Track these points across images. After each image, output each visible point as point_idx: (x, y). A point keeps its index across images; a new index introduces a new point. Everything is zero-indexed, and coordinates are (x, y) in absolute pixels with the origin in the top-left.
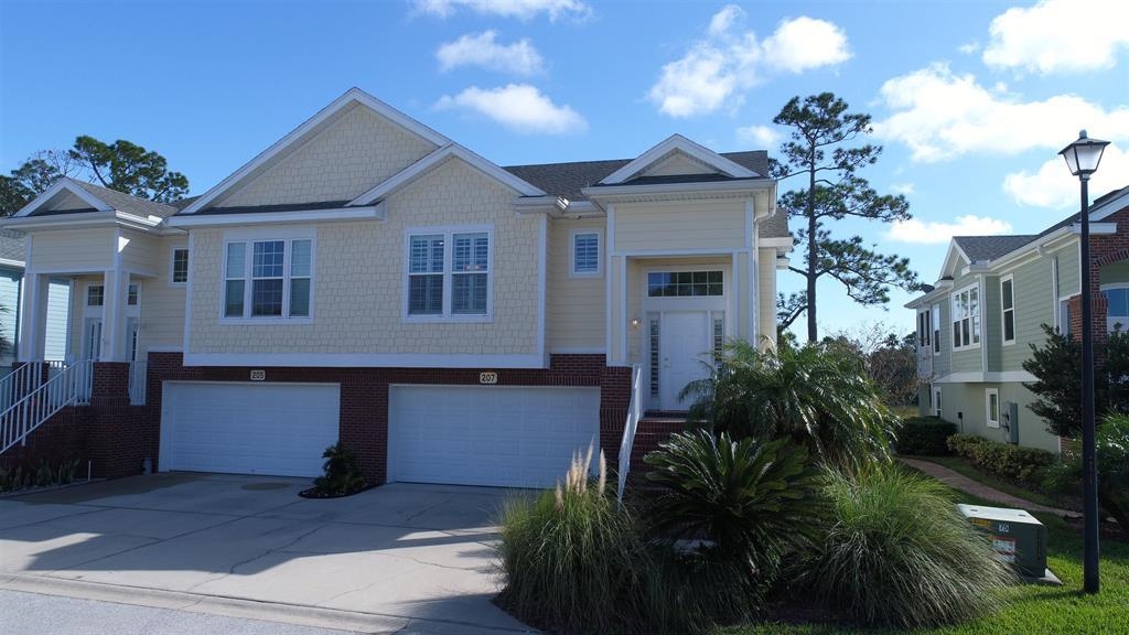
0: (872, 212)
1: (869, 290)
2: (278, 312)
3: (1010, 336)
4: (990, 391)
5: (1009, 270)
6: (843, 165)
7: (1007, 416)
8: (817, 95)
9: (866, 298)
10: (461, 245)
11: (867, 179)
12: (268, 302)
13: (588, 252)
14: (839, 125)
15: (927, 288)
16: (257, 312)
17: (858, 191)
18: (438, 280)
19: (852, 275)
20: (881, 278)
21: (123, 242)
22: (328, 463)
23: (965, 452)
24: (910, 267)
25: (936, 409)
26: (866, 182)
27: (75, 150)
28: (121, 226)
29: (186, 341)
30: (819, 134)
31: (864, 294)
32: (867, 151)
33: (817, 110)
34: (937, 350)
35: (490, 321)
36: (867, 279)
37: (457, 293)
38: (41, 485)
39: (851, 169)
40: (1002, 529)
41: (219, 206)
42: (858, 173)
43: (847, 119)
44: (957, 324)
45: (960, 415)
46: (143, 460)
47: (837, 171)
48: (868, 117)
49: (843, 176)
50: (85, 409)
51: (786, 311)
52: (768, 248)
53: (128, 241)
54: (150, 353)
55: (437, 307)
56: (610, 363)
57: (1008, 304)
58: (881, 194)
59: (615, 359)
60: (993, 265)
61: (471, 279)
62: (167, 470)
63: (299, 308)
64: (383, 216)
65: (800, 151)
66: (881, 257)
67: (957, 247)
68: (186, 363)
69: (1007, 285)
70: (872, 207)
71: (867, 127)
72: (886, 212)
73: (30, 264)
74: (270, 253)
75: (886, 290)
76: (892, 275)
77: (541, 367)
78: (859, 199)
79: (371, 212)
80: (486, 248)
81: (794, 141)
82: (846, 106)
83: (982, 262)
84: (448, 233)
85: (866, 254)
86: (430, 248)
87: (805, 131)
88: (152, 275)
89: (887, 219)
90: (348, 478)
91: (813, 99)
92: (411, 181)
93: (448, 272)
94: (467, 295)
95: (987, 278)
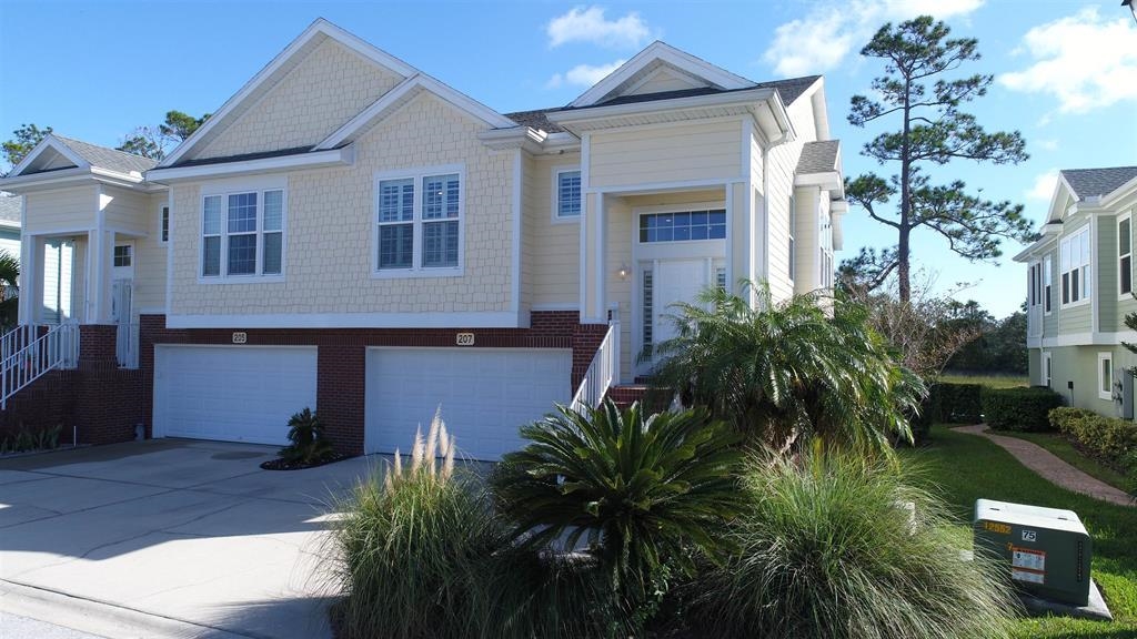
0: (980, 153)
1: (976, 243)
2: (252, 270)
3: (1126, 288)
4: (1103, 356)
5: (1128, 206)
6: (945, 99)
7: (1120, 386)
8: (913, 20)
9: (974, 252)
10: (432, 187)
11: (973, 115)
12: (242, 260)
13: (570, 191)
14: (940, 53)
15: (1037, 237)
16: (232, 270)
17: (962, 128)
18: (409, 229)
19: (957, 226)
20: (990, 229)
21: (105, 200)
22: (292, 432)
23: (1069, 428)
24: (1025, 214)
25: (1046, 378)
26: (972, 118)
27: (167, 126)
28: (102, 183)
29: (168, 304)
30: (915, 66)
31: (971, 247)
32: (975, 81)
33: (913, 37)
34: (1049, 309)
35: (462, 274)
36: (973, 230)
37: (429, 244)
38: (21, 449)
39: (954, 103)
40: (1026, 537)
41: (196, 158)
42: (963, 108)
43: (950, 45)
44: (1066, 276)
45: (1071, 385)
46: (135, 426)
47: (938, 106)
48: (974, 42)
49: (944, 112)
50: (72, 372)
51: (877, 268)
52: (809, 186)
53: (111, 198)
54: (141, 316)
55: (407, 261)
56: (583, 321)
57: (1125, 249)
58: (990, 130)
59: (590, 315)
60: (1106, 202)
61: (443, 226)
62: (163, 436)
63: (272, 265)
64: (353, 161)
65: (894, 86)
66: (989, 204)
67: (1065, 181)
68: (169, 325)
69: (1125, 225)
70: (979, 148)
71: (974, 53)
72: (997, 153)
73: (25, 224)
74: (244, 205)
75: (997, 242)
76: (1003, 225)
77: (516, 326)
78: (963, 138)
79: (336, 156)
80: (457, 191)
81: (889, 75)
82: (947, 30)
83: (1093, 198)
84: (417, 174)
85: (971, 202)
86: (401, 194)
87: (900, 64)
88: (141, 234)
89: (999, 160)
90: (313, 448)
91: (908, 25)
92: (379, 119)
93: (418, 221)
94: (439, 245)
95: (1100, 218)
